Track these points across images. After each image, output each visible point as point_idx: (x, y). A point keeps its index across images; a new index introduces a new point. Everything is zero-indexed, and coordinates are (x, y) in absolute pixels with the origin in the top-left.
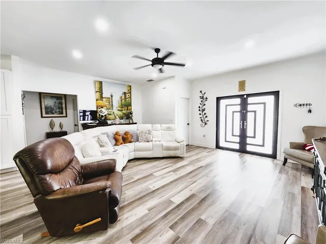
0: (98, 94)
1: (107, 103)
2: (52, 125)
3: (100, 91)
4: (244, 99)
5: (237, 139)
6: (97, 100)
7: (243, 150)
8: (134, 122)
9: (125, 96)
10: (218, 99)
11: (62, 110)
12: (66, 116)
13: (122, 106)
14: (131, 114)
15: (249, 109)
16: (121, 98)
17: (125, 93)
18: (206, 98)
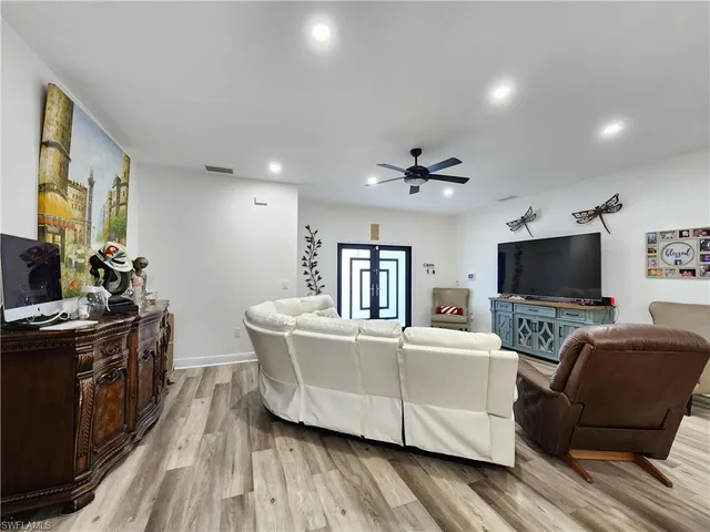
0: (51, 157)
1: (77, 214)
3: (64, 144)
4: (375, 252)
5: (367, 314)
6: (43, 188)
9: (118, 195)
10: (340, 247)
13: (110, 234)
15: (381, 268)
16: (111, 198)
17: (118, 183)
18: (319, 242)
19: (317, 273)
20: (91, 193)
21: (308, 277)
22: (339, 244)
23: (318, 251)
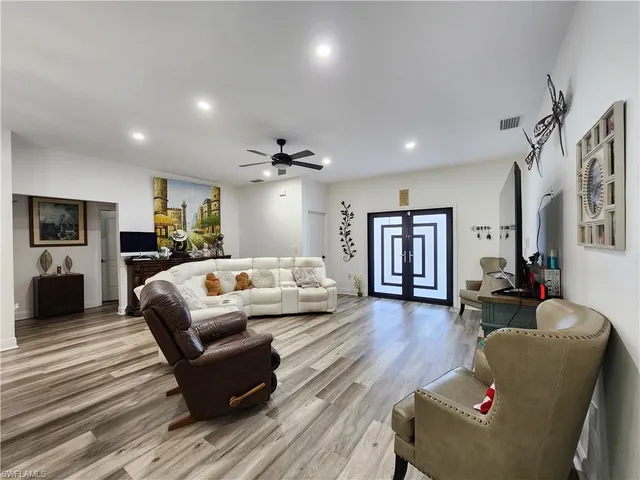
0: (159, 202)
1: (175, 219)
2: (44, 261)
3: (163, 196)
4: (407, 217)
5: (399, 280)
6: (156, 213)
7: (407, 296)
8: (226, 254)
9: (209, 207)
10: (371, 217)
11: (77, 231)
12: (86, 244)
13: (204, 224)
14: (220, 238)
15: (415, 234)
16: (202, 210)
17: (209, 202)
18: (352, 214)
19: (350, 240)
20: (184, 213)
21: (344, 243)
22: (369, 214)
23: (351, 222)
